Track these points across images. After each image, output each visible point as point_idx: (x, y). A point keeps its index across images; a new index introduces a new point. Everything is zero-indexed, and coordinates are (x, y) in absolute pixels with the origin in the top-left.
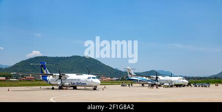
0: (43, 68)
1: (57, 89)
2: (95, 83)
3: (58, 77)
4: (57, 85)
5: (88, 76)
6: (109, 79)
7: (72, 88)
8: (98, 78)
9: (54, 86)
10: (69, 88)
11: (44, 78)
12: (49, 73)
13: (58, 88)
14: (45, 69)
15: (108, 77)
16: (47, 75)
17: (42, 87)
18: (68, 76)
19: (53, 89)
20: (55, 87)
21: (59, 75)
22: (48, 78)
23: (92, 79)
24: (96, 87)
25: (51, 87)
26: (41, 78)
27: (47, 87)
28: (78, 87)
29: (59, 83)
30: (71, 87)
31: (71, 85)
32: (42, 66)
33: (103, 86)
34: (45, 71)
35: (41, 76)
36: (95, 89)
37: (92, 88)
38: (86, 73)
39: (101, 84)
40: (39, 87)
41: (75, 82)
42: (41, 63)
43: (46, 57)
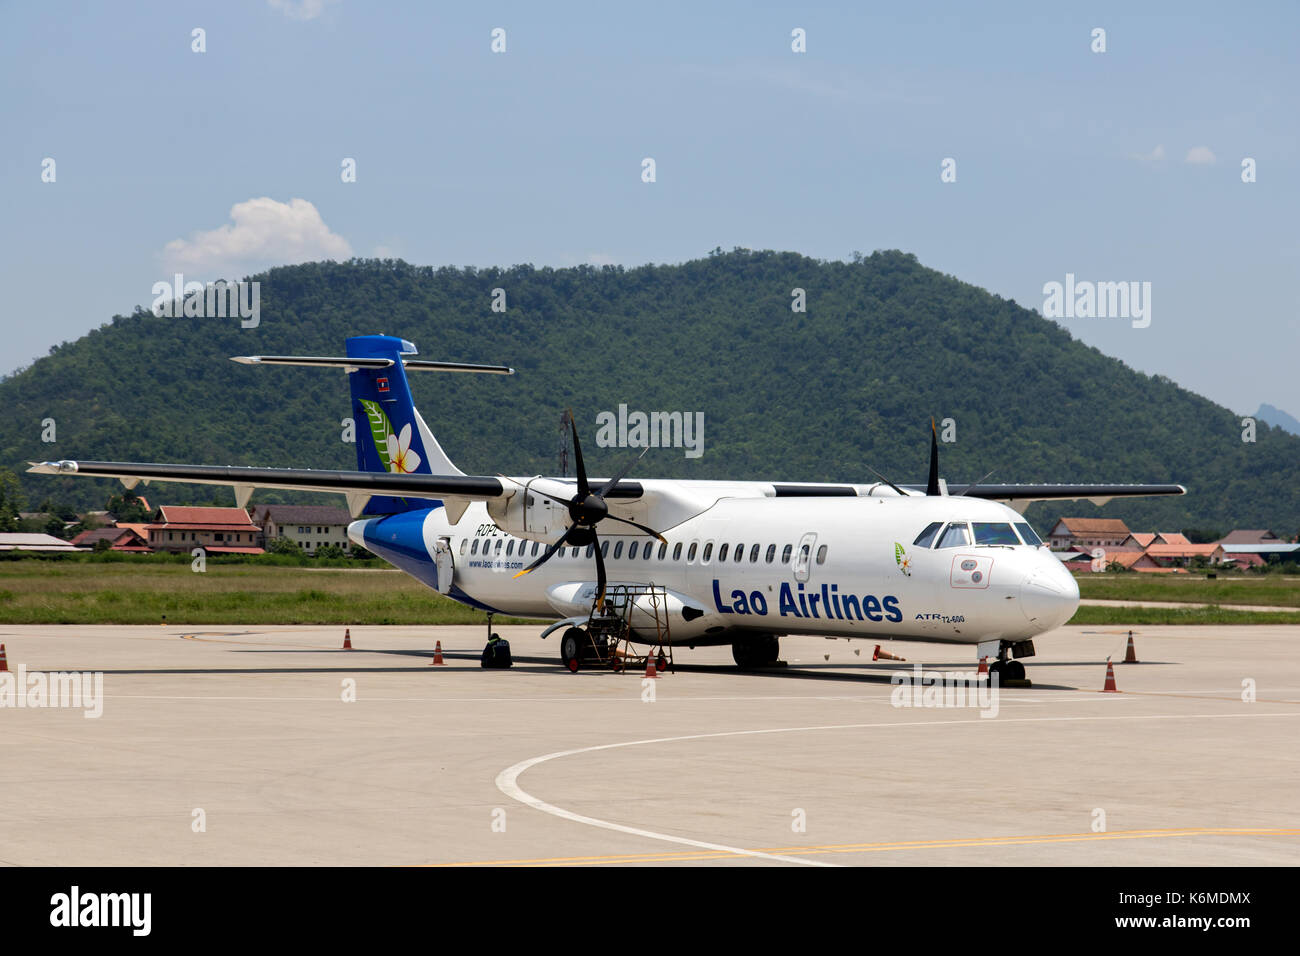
0: (374, 412)
1: (539, 665)
2: (1011, 594)
3: (559, 522)
4: (544, 614)
5: (916, 508)
6: (1176, 544)
7: (724, 654)
8: (1044, 530)
9: (504, 632)
10: (681, 655)
11: (394, 527)
12: (444, 467)
13: (552, 647)
14: (398, 417)
15: (1159, 525)
16: (429, 491)
17: (363, 635)
18: (681, 512)
19: (497, 657)
20: (524, 639)
21: (568, 489)
22: (435, 525)
23: (971, 549)
24: (1025, 647)
25: (475, 638)
26: (356, 531)
27: (424, 636)
28: (791, 649)
29: (568, 592)
30: (712, 637)
31: (711, 616)
32: (366, 384)
33: (1109, 641)
34: (396, 448)
35: (358, 499)
36: (1010, 675)
37: (970, 653)
38: (896, 476)
39: (1083, 617)
40: (334, 635)
41: (763, 579)
42: (352, 348)
43: (401, 270)
